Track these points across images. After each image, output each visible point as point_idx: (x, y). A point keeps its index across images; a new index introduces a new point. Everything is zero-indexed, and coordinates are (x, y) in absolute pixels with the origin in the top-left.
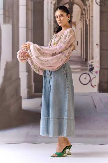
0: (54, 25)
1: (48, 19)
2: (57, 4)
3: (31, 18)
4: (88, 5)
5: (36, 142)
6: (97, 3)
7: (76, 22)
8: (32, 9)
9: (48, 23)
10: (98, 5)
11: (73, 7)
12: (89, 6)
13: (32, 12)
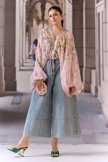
0: (26, 22)
1: (20, 16)
2: (29, 2)
3: (2, 15)
4: (60, 3)
5: (6, 142)
6: (70, 2)
7: (48, 20)
8: (4, 7)
9: (20, 20)
10: (71, 3)
11: (45, 5)
12: (62, 4)
13: (4, 9)
